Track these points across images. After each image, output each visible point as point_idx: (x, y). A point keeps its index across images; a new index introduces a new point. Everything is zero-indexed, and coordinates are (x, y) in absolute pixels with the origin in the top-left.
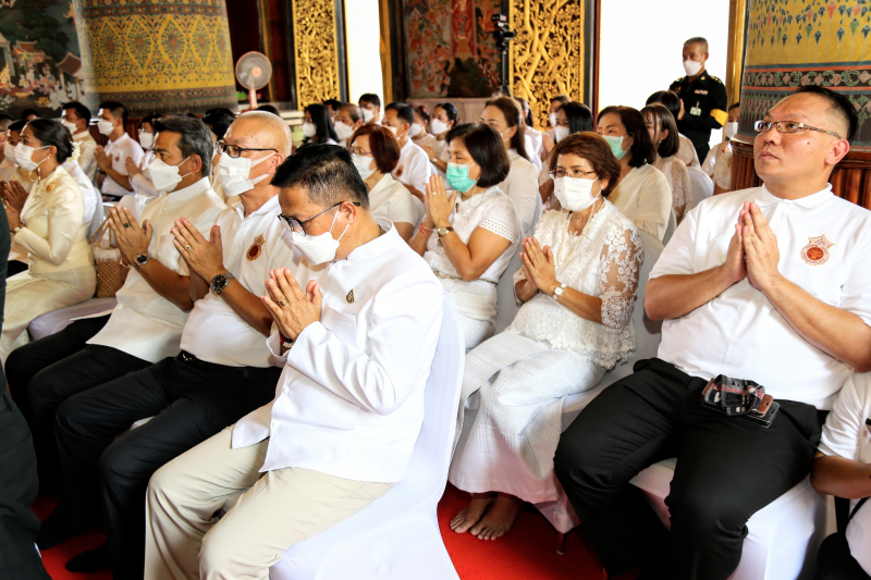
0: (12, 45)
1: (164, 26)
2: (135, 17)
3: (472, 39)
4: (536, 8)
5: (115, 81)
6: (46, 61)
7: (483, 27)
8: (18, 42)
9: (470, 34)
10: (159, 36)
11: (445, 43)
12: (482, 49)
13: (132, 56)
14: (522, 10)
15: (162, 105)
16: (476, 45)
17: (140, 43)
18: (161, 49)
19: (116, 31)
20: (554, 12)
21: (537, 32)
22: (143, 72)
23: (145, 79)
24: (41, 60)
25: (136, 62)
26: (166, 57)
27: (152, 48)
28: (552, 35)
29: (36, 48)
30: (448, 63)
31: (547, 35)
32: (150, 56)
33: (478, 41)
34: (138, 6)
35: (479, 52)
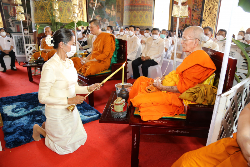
0: (96, 16)
1: (146, 13)
2: (141, 11)
3: (190, 21)
4: (208, 16)
5: (135, 23)
6: (101, 19)
7: (193, 18)
8: (97, 15)
9: (190, 19)
10: (144, 15)
11: (183, 21)
12: (192, 22)
13: (139, 19)
14: (205, 16)
15: (143, 29)
16: (191, 22)
17: (141, 16)
18: (145, 18)
19: (137, 14)
20: (211, 17)
21: (207, 20)
22: (141, 22)
23: (141, 23)
24: (100, 19)
25: (140, 20)
26: (145, 19)
27: (143, 17)
28: (210, 21)
29: (100, 17)
30: (183, 25)
31: (209, 21)
32: (142, 19)
33: (192, 21)
34: (142, 9)
35: (192, 23)
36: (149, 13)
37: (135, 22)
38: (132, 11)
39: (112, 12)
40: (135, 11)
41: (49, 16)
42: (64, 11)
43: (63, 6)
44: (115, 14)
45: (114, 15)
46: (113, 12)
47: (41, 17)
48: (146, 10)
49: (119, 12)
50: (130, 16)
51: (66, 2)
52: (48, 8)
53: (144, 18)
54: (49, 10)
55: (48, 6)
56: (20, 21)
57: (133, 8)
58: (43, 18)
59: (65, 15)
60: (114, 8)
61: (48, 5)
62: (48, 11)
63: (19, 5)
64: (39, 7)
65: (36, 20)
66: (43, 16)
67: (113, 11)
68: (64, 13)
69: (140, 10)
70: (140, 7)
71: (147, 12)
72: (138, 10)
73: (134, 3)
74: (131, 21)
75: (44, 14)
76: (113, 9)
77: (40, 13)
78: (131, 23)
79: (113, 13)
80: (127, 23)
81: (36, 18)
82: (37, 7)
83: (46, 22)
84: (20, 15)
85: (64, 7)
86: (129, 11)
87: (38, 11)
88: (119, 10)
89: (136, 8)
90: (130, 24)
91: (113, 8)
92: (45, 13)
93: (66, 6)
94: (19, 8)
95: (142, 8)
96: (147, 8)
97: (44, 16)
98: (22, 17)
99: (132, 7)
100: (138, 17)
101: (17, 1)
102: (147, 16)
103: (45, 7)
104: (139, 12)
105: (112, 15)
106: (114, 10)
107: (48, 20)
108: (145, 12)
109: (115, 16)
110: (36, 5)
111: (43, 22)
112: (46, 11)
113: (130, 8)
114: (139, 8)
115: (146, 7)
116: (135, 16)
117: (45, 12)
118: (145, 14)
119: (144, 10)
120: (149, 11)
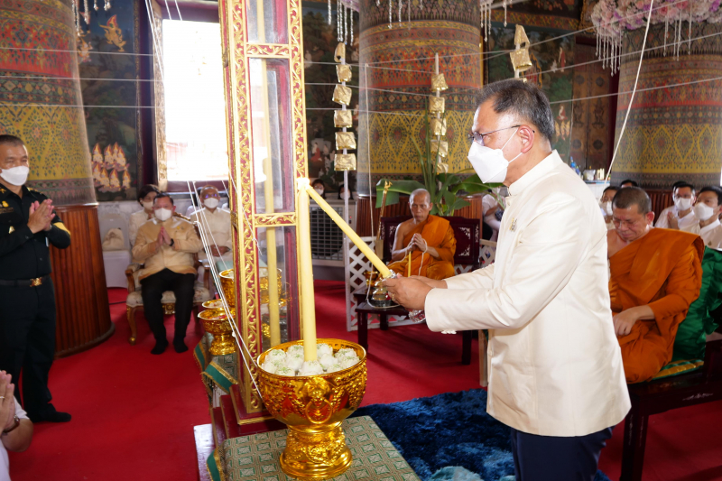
36: (715, 131)
37: (662, 160)
38: (650, 124)
39: (560, 125)
40: (662, 126)
41: (417, 155)
42: (459, 140)
43: (457, 124)
44: (568, 131)
45: (565, 135)
46: (563, 127)
47: (391, 157)
48: (705, 121)
49: (578, 125)
50: (641, 144)
51: (465, 113)
52: (413, 133)
53: (695, 148)
54: (418, 137)
55: (415, 127)
56: (343, 172)
57: (656, 116)
58: (398, 160)
59: (460, 150)
60: (566, 113)
61: (417, 124)
62: (414, 139)
63: (345, 129)
64: (388, 129)
65: (375, 166)
66: (397, 154)
67: (563, 123)
68: (457, 145)
69: (684, 120)
70: (684, 110)
71: (707, 125)
72: (673, 121)
73: (660, 101)
74: (644, 157)
75: (402, 150)
76: (562, 118)
77: (391, 147)
78: (649, 165)
79: (563, 131)
80: (629, 165)
81: (376, 159)
82: (383, 130)
83: (404, 171)
84: (345, 157)
85: (460, 129)
86: (640, 127)
87: (383, 140)
88: (580, 117)
89: (667, 115)
90: (642, 166)
91: (562, 114)
92: (404, 146)
93: (466, 125)
94: (345, 138)
95: (690, 114)
96: (710, 114)
97: (400, 154)
98: (350, 162)
99: (651, 112)
100: (675, 146)
101: (342, 120)
102: (706, 141)
103: (408, 129)
104: (677, 127)
105: (560, 137)
106: (566, 121)
107: (411, 165)
108: (699, 126)
109: (567, 139)
110: (379, 123)
111: (398, 171)
112: (407, 139)
113: (645, 116)
114: (679, 115)
115: (705, 110)
116: (662, 143)
117: (406, 143)
118: (701, 134)
119: (695, 120)
120: (713, 122)
